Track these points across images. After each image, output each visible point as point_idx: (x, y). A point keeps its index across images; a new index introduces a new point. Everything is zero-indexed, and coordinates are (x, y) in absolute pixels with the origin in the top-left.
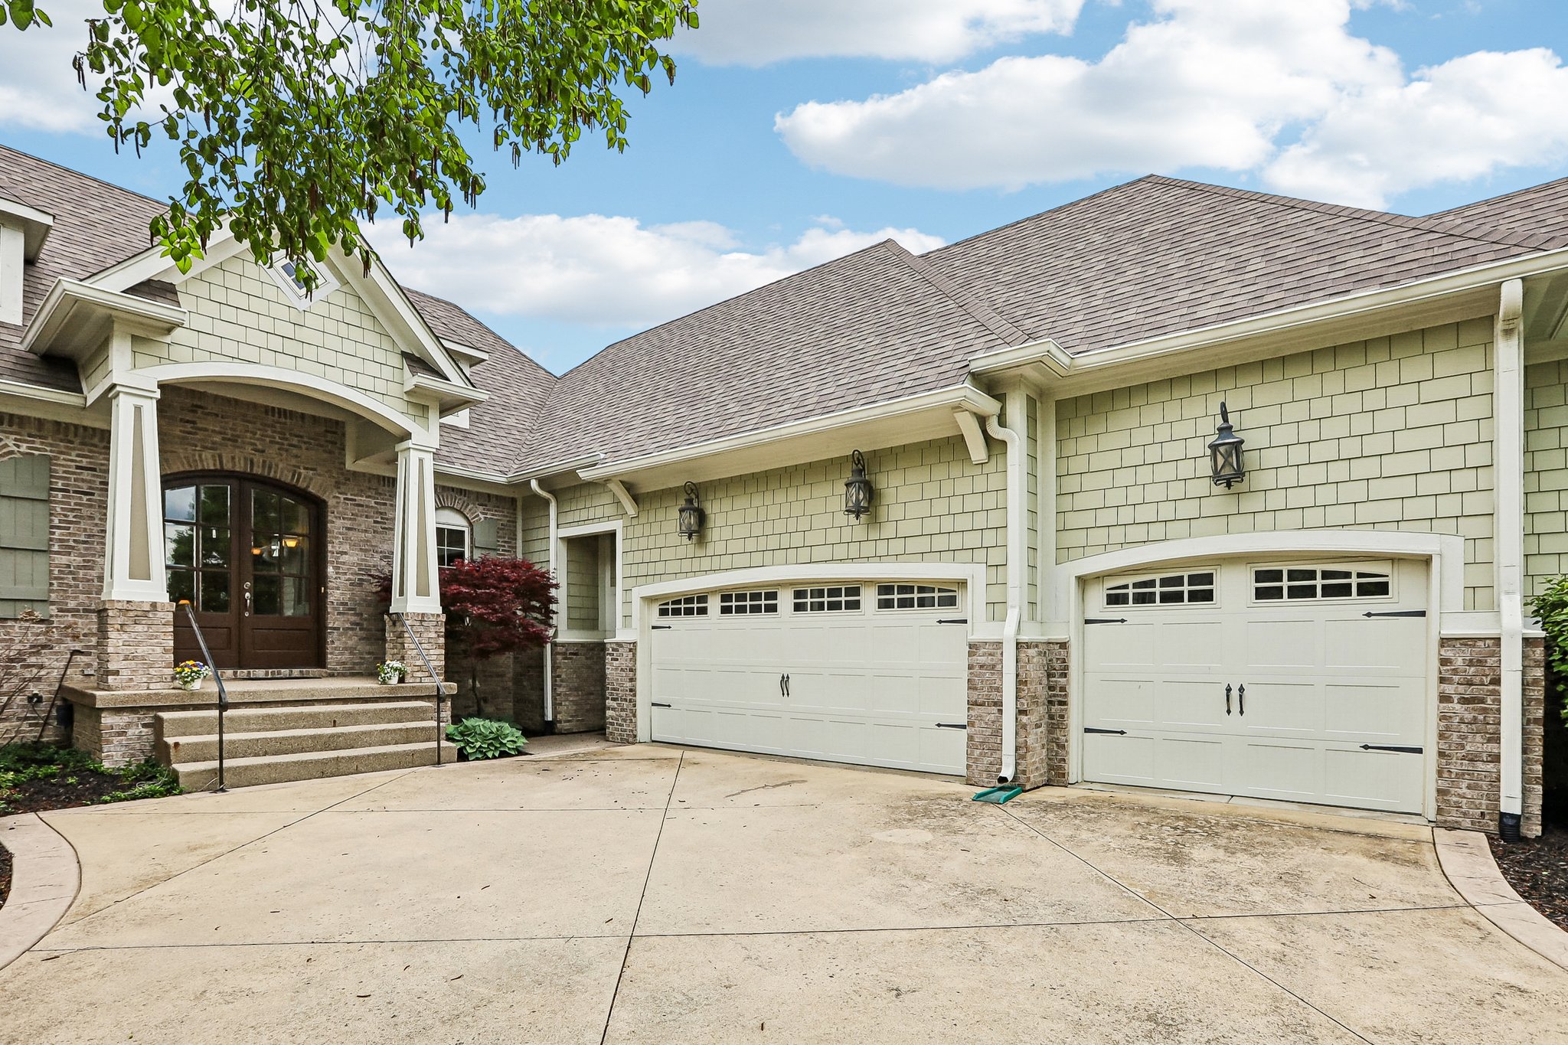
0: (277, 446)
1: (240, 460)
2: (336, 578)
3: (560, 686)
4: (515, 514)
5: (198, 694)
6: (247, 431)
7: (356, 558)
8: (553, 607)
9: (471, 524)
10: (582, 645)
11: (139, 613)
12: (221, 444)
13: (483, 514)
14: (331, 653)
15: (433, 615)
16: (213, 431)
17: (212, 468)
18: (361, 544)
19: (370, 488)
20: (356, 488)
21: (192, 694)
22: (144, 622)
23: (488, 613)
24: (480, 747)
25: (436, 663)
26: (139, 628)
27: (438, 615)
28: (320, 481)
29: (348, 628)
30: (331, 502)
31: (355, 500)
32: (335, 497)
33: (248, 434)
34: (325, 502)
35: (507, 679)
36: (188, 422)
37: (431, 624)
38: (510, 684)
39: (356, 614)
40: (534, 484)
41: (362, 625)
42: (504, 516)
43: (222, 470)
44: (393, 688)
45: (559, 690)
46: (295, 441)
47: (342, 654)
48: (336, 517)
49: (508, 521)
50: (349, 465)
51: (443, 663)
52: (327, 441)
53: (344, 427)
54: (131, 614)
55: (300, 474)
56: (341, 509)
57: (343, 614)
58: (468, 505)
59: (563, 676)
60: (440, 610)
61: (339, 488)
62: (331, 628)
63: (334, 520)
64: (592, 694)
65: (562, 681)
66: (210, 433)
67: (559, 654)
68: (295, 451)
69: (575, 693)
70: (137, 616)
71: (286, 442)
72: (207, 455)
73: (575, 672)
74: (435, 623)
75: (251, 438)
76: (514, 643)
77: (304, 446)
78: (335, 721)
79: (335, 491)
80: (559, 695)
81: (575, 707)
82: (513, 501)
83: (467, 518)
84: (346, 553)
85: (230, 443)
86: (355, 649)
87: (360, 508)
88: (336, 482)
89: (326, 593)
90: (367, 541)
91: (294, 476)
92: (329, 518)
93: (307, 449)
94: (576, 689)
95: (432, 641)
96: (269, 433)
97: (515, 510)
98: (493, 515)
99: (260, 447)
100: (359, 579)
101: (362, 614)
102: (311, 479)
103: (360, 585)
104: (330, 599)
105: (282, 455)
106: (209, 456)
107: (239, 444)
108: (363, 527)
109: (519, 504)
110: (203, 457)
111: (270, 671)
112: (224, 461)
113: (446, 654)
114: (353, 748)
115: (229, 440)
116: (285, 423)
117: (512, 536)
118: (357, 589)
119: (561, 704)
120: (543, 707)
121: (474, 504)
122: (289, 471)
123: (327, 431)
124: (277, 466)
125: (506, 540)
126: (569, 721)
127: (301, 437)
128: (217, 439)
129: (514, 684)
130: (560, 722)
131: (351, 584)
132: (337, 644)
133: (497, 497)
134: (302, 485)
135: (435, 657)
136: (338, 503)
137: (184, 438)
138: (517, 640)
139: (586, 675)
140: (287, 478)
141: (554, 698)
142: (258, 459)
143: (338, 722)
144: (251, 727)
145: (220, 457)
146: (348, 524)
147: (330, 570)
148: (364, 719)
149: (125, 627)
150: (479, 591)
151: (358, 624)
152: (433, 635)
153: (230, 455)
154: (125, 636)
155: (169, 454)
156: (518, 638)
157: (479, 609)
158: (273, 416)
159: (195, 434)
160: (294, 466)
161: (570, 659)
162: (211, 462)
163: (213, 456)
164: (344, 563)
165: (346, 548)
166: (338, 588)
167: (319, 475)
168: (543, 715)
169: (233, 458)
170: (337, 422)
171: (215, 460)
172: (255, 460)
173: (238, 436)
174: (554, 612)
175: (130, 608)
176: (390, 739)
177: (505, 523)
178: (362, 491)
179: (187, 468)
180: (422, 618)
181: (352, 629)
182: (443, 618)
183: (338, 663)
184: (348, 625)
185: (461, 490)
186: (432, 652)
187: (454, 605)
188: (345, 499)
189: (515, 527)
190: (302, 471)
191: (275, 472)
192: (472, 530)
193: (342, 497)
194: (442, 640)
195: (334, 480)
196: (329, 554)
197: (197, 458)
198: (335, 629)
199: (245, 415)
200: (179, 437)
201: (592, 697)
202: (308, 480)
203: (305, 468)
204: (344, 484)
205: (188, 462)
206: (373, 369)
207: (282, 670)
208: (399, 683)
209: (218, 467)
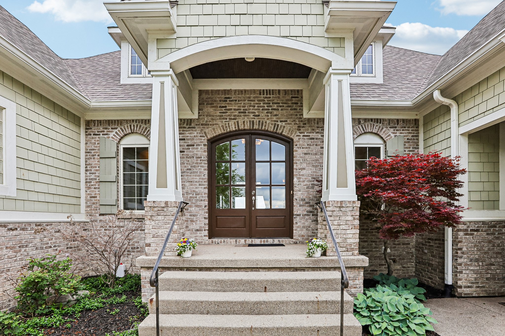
0: (266, 111)
1: (247, 122)
2: (298, 185)
3: (461, 257)
4: (418, 130)
5: (187, 261)
6: (250, 106)
7: (310, 171)
8: (457, 190)
9: (385, 142)
10: (484, 223)
11: (160, 209)
12: (238, 116)
13: (394, 133)
14: (296, 230)
15: (349, 202)
16: (235, 109)
17: (234, 129)
18: (313, 162)
19: (318, 127)
20: (310, 128)
21: (184, 261)
22: (162, 214)
23: (398, 196)
24: (386, 328)
25: (352, 241)
26: (160, 218)
27: (354, 202)
28: (289, 128)
29: (305, 215)
30: (296, 139)
31: (309, 136)
32: (297, 136)
33: (251, 108)
34: (292, 140)
35: (411, 246)
36: (223, 107)
37: (348, 209)
38: (413, 250)
39: (311, 206)
40: (437, 95)
41: (314, 212)
42: (409, 133)
43: (239, 130)
44: (316, 261)
45: (460, 261)
46: (275, 106)
47: (302, 230)
48: (298, 148)
49: (412, 136)
50: (306, 115)
51: (358, 240)
52: (292, 103)
53: (302, 93)
54: (156, 209)
55: (278, 125)
56: (301, 142)
57: (303, 206)
58: (383, 128)
59: (464, 249)
60: (355, 198)
61: (300, 130)
62: (295, 214)
63: (297, 149)
64: (494, 265)
65: (463, 253)
66: (233, 111)
67: (461, 230)
68: (275, 112)
69: (476, 264)
70: (158, 210)
71: (270, 108)
72: (232, 123)
73: (475, 246)
74: (351, 209)
75: (252, 110)
76: (424, 223)
77: (280, 108)
78: (265, 288)
79: (298, 132)
80: (460, 265)
81: (475, 276)
82: (416, 121)
83: (382, 138)
84: (304, 169)
85: (242, 114)
86: (309, 227)
87: (313, 140)
88: (298, 127)
89: (293, 193)
90: (317, 160)
91: (275, 127)
92: (295, 149)
93: (282, 110)
94: (477, 260)
95: (349, 223)
96: (262, 105)
97: (418, 127)
98: (401, 133)
99: (257, 114)
100: (312, 184)
101: (313, 206)
102: (284, 127)
103: (313, 188)
104: (295, 197)
105: (268, 116)
106: (233, 123)
107: (247, 114)
108: (314, 152)
109: (421, 123)
110: (230, 124)
111: (263, 240)
112: (240, 125)
113: (360, 234)
114: (272, 314)
115: (242, 112)
116: (270, 98)
117: (415, 146)
118: (311, 190)
119: (461, 272)
120: (443, 272)
121: (387, 128)
122: (272, 124)
123: (292, 97)
124: (266, 122)
125: (411, 149)
126: (469, 287)
127: (279, 103)
128: (237, 113)
129: (416, 250)
130: (460, 287)
131: (308, 188)
132: (299, 224)
133: (403, 120)
134: (279, 131)
135: (350, 236)
136: (299, 139)
137: (221, 116)
138: (427, 221)
139: (486, 249)
140: (271, 128)
141: (455, 267)
142: (256, 120)
143: (268, 288)
144: (209, 288)
145: (238, 122)
146: (305, 151)
147: (295, 180)
148: (289, 286)
149: (153, 217)
150: (388, 179)
151: (311, 212)
152: (350, 218)
153: (242, 121)
154: (153, 223)
155: (215, 126)
156: (428, 218)
157: (389, 193)
158: (264, 94)
159: (227, 112)
160: (275, 121)
161: (472, 234)
162: (233, 126)
163: (235, 123)
164: (303, 175)
165: (304, 165)
166: (300, 191)
167: (289, 124)
168: (443, 279)
169: (244, 122)
170: (298, 91)
171: (235, 125)
172: (255, 121)
173: (246, 110)
174: (459, 195)
175: (155, 206)
176: (303, 309)
177: (410, 138)
178: (313, 130)
179: (223, 132)
180: (341, 205)
181: (308, 215)
182: (358, 204)
183: (299, 236)
184: (305, 213)
185: (377, 119)
186: (348, 232)
187: (366, 193)
188: (303, 136)
189: (418, 139)
190: (279, 123)
191: (265, 126)
192: (386, 146)
193: (302, 135)
194: (357, 222)
195: (297, 126)
196: (295, 170)
197: (227, 125)
198: (298, 215)
199: (249, 98)
200: (219, 116)
201: (492, 267)
202: (282, 128)
203: (281, 121)
204: (303, 127)
205: (223, 128)
206: (302, 20)
207: (269, 240)
208: (322, 255)
209: (237, 128)
